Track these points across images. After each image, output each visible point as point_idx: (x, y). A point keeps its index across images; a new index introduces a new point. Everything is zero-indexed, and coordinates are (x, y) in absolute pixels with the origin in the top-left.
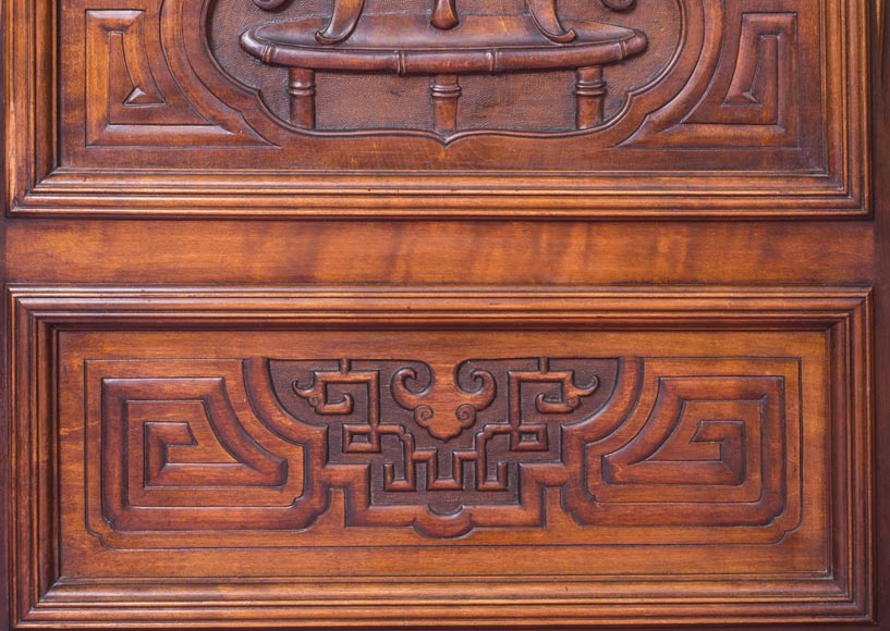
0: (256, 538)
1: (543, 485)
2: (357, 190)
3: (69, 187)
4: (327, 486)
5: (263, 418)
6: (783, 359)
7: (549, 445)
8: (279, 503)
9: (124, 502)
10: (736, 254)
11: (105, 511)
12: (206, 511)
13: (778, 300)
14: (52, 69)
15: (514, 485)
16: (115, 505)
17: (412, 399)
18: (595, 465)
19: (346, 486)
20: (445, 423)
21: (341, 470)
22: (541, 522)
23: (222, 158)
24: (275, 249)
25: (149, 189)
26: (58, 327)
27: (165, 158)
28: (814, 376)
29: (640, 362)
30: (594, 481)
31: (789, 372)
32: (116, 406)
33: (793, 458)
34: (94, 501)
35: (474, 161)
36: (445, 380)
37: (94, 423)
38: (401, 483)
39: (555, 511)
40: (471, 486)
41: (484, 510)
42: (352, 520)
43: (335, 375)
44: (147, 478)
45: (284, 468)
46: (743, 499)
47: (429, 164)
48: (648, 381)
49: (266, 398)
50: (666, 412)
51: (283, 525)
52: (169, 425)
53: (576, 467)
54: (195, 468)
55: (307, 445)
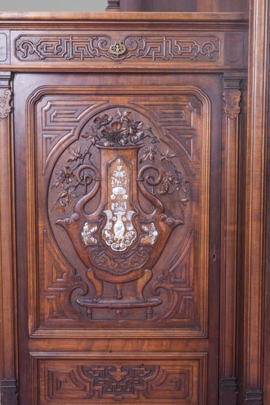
0: (80, 401)
1: (139, 391)
2: (101, 333)
3: (41, 332)
4: (94, 391)
5: (81, 377)
6: (189, 366)
7: (140, 383)
8: (84, 394)
9: (53, 394)
10: (180, 346)
11: (49, 395)
12: (69, 396)
13: (188, 355)
14: (38, 308)
15: (132, 391)
16: (51, 394)
17: (112, 373)
18: (149, 386)
19: (98, 391)
20: (119, 378)
21: (97, 388)
22: (138, 398)
23: (73, 327)
24: (83, 345)
25: (58, 333)
26: (39, 360)
27: (61, 326)
28: (195, 369)
29: (159, 367)
30: (149, 390)
31: (190, 368)
32: (51, 375)
33: (191, 386)
34: (46, 394)
35: (125, 326)
36: (119, 370)
37: (46, 378)
38: (109, 390)
39: (141, 396)
40: (124, 390)
41: (126, 395)
42: (99, 397)
43: (96, 369)
44: (57, 389)
45: (86, 387)
46: (180, 394)
47: (116, 327)
48: (161, 370)
49: (82, 374)
50: (165, 376)
51: (85, 398)
52: (62, 379)
53: (145, 387)
54: (67, 387)
55: (90, 382)
